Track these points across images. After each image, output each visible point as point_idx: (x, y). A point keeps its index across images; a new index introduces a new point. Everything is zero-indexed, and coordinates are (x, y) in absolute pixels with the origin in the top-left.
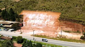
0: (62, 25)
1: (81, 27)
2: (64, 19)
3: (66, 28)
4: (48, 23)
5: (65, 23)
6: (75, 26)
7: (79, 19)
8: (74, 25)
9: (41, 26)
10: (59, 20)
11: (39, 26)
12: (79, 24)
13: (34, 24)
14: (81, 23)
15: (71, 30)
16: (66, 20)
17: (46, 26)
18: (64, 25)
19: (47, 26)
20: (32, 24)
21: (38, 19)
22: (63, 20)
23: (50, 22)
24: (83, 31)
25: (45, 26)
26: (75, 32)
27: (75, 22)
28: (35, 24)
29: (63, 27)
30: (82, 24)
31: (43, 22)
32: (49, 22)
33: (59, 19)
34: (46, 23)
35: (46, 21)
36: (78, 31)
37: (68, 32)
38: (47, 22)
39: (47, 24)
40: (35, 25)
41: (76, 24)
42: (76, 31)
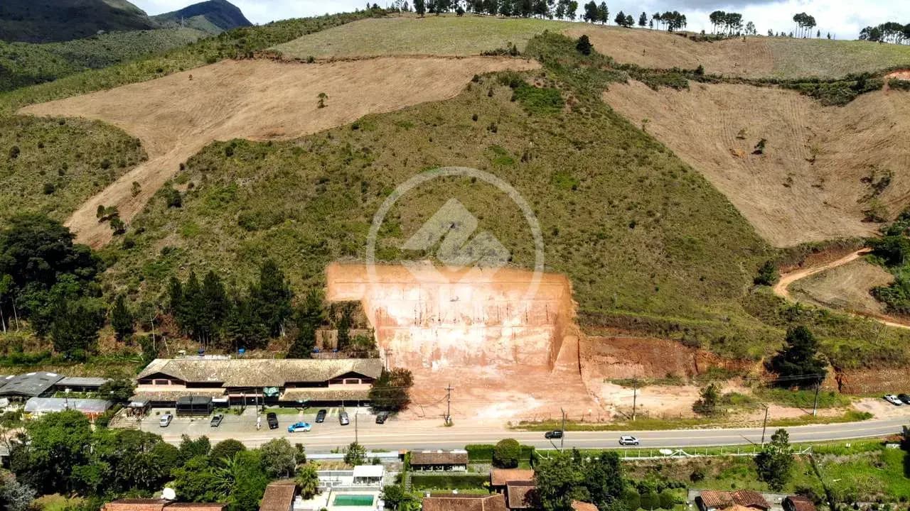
0: (599, 354)
1: (680, 354)
2: (599, 317)
3: (616, 366)
4: (520, 342)
5: (613, 339)
6: (656, 351)
7: (663, 314)
8: (649, 349)
9: (483, 361)
10: (577, 327)
11: (468, 361)
12: (669, 343)
13: (436, 355)
14: (678, 335)
15: (642, 371)
16: (611, 324)
17: (511, 358)
18: (607, 349)
19: (516, 358)
20: (428, 355)
21: (450, 317)
22: (596, 323)
23: (529, 334)
24: (691, 372)
25: (507, 361)
26: (658, 383)
27: (649, 332)
28: (447, 356)
29: (604, 359)
30: (683, 341)
31: (489, 338)
32: (522, 336)
33: (579, 322)
34: (506, 342)
35: (507, 332)
36: (669, 376)
37: (634, 383)
38: (514, 336)
39: (516, 350)
40: (444, 362)
41: (658, 342)
42: (664, 376)
